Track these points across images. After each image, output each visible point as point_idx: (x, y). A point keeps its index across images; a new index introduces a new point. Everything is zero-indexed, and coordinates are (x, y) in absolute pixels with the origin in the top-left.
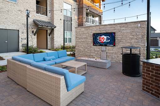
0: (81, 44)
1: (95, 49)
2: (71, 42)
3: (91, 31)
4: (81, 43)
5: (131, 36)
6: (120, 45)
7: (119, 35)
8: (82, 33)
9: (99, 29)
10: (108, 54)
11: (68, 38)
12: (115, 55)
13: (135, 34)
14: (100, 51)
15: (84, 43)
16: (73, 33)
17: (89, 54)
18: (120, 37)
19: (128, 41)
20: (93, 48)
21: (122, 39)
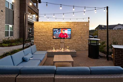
0: (41, 38)
1: (55, 41)
2: (12, 36)
3: (51, 26)
4: (41, 36)
5: (81, 31)
6: (74, 37)
7: (74, 30)
8: (41, 28)
9: (58, 25)
10: (66, 45)
11: (9, 31)
12: (71, 45)
13: (83, 30)
14: (59, 43)
15: (43, 36)
16: (15, 27)
17: (49, 46)
18: (74, 32)
19: (79, 35)
20: (52, 41)
21: (76, 33)
